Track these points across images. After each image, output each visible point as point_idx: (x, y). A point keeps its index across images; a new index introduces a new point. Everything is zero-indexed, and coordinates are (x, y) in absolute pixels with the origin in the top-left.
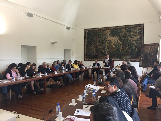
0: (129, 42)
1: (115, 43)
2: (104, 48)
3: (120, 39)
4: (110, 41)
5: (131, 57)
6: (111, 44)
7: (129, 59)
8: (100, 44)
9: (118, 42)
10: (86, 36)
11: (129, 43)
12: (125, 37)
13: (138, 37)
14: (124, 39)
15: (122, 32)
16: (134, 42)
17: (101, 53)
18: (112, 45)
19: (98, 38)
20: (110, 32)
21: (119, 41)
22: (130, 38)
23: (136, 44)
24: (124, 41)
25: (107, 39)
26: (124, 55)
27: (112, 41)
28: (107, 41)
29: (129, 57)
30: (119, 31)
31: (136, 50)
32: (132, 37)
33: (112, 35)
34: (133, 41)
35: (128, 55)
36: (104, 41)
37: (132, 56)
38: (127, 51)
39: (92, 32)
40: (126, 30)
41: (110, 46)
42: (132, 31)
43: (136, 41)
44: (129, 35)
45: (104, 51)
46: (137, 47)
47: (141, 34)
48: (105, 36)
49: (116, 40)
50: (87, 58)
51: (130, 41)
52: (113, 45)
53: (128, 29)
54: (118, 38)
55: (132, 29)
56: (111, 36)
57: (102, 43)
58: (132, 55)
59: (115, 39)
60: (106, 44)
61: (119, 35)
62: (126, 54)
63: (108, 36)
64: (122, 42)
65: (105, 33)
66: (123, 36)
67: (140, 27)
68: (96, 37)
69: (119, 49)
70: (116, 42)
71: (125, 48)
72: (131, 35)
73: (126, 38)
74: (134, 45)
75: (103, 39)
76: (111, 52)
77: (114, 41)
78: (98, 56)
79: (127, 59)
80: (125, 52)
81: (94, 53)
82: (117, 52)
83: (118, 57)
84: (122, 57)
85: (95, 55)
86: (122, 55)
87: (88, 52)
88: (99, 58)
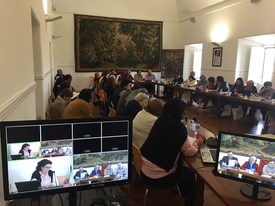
2: (110, 52)
3: (134, 39)
4: (120, 40)
8: (105, 44)
9: (130, 43)
10: (79, 27)
11: (145, 46)
12: (140, 37)
13: (156, 39)
14: (139, 40)
15: (136, 29)
16: (151, 45)
17: (105, 59)
18: (122, 47)
19: (100, 34)
20: (119, 27)
21: (133, 42)
22: (146, 40)
23: (153, 49)
24: (139, 42)
25: (115, 36)
26: (139, 63)
27: (122, 41)
28: (115, 40)
29: (145, 65)
30: (132, 27)
31: (154, 57)
32: (149, 39)
33: (122, 31)
35: (145, 63)
36: (110, 40)
37: (148, 64)
38: (142, 58)
39: (90, 23)
40: (141, 27)
41: (119, 48)
42: (149, 30)
43: (154, 44)
44: (145, 35)
45: (111, 55)
46: (154, 52)
47: (159, 36)
48: (111, 31)
49: (128, 40)
50: (81, 67)
51: (146, 43)
52: (124, 47)
53: (144, 26)
54: (130, 38)
55: (149, 27)
56: (121, 33)
57: (107, 43)
59: (127, 38)
60: (113, 45)
61: (132, 33)
62: (141, 61)
63: (117, 32)
64: (136, 44)
65: (112, 27)
66: (138, 35)
67: (158, 26)
68: (97, 32)
70: (128, 44)
71: (141, 52)
72: (148, 36)
73: (142, 39)
74: (151, 49)
75: (109, 37)
76: (120, 58)
77: (126, 42)
78: (101, 63)
79: (142, 68)
80: (140, 58)
81: (94, 59)
82: (130, 59)
83: (131, 66)
84: (137, 65)
85: (96, 62)
86: (136, 62)
87: (82, 56)
88: (102, 67)
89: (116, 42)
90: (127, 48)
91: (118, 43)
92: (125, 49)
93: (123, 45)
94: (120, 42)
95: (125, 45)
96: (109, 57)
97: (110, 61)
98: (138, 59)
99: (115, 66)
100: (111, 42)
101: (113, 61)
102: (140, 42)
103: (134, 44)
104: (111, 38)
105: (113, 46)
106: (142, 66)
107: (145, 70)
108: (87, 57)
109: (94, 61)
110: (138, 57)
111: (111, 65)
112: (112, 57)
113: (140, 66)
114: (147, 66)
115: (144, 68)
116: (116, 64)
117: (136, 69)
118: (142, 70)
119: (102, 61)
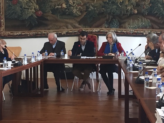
5: (152, 21)
7: (146, 28)
17: (54, 11)
26: (131, 15)
29: (146, 21)
35: (143, 15)
37: (153, 18)
38: (138, 5)
45: (67, 2)
58: (154, 15)
62: (136, 12)
76: (88, 8)
78: (47, 20)
79: (139, 27)
80: (134, 6)
81: (33, 10)
82: (109, 8)
83: (113, 24)
84: (125, 22)
85: (37, 16)
86: (124, 15)
87: (9, 6)
88: (49, 27)
96: (64, 6)
97: (66, 13)
98: (129, 8)
99: (77, 25)
101: (71, 15)
106: (137, 23)
107: (144, 31)
108: (18, 9)
109: (32, 16)
110: (127, 3)
111: (67, 23)
112: (70, 6)
113: (133, 22)
114: (150, 24)
115: (142, 28)
116: (79, 19)
117: (123, 31)
118: (139, 33)
119: (50, 16)
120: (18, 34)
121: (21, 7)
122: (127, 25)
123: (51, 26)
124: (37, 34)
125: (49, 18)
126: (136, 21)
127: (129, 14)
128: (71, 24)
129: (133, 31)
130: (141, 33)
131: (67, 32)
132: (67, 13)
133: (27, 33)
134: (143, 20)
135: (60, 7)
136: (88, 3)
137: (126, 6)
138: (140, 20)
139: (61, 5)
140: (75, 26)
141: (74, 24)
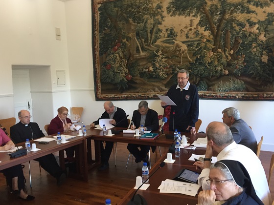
0: (237, 28)
1: (187, 37)
2: (152, 58)
3: (206, 22)
4: (172, 30)
5: (246, 82)
6: (176, 42)
7: (239, 90)
8: (141, 43)
9: (197, 33)
11: (238, 33)
12: (223, 13)
14: (220, 21)
16: (255, 29)
17: (142, 74)
18: (178, 46)
19: (134, 25)
20: (169, 1)
21: (203, 28)
22: (240, 17)
23: (262, 38)
24: (219, 26)
25: (161, 24)
26: (221, 77)
27: (177, 30)
28: (161, 31)
29: (239, 83)
31: (265, 59)
32: (249, 12)
33: (176, 9)
34: (252, 24)
35: (235, 76)
36: (151, 32)
37: (248, 79)
38: (229, 65)
41: (171, 47)
44: (236, 6)
45: (154, 65)
46: (266, 47)
48: (154, 15)
49: (191, 25)
50: (103, 91)
51: (241, 25)
52: (181, 44)
54: (197, 20)
56: (174, 14)
57: (146, 40)
58: (249, 76)
59: (189, 23)
60: (158, 42)
61: (201, 8)
62: (227, 72)
63: (165, 13)
64: (212, 33)
65: (155, 5)
66: (217, 8)
68: (127, 21)
69: (203, 57)
70: (191, 35)
71: (225, 51)
72: (246, 5)
73: (227, 16)
74: (255, 40)
75: (149, 27)
76: (174, 70)
77: (186, 31)
78: (136, 83)
79: (230, 90)
80: (224, 66)
81: (124, 74)
82: (196, 69)
83: (200, 87)
84: (214, 84)
85: (127, 80)
86: (212, 76)
87: (104, 71)
88: (138, 90)
89: (164, 35)
90: (188, 46)
91: (169, 36)
92: (184, 47)
93: (179, 40)
94: (172, 34)
95: (185, 39)
96: (151, 69)
98: (219, 68)
99: (164, 88)
100: (153, 36)
101: (158, 78)
102: (223, 25)
103: (207, 33)
104: (153, 29)
105: (157, 46)
106: (228, 85)
107: (237, 95)
108: (111, 73)
109: (123, 79)
110: (216, 63)
111: (154, 86)
112: (157, 68)
113: (223, 85)
114: (244, 86)
115: (234, 91)
116: (165, 82)
117: (212, 94)
118: (230, 97)
119: (138, 79)
120: (111, 96)
121: (114, 72)
122: (216, 87)
123: (139, 89)
124: (128, 97)
125: (137, 81)
126: (227, 83)
127: (218, 75)
128: (158, 87)
129: (224, 94)
130: (233, 97)
131: (154, 94)
132: (154, 76)
133: (119, 95)
134: (236, 82)
135: (147, 70)
136: (174, 65)
137: (215, 66)
138: (232, 81)
139: (148, 68)
140: (161, 89)
141: (161, 87)
